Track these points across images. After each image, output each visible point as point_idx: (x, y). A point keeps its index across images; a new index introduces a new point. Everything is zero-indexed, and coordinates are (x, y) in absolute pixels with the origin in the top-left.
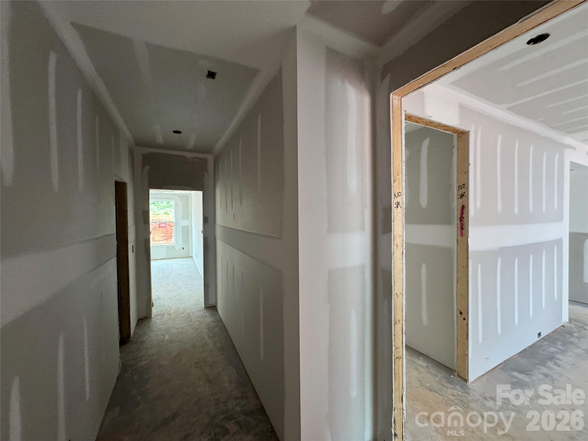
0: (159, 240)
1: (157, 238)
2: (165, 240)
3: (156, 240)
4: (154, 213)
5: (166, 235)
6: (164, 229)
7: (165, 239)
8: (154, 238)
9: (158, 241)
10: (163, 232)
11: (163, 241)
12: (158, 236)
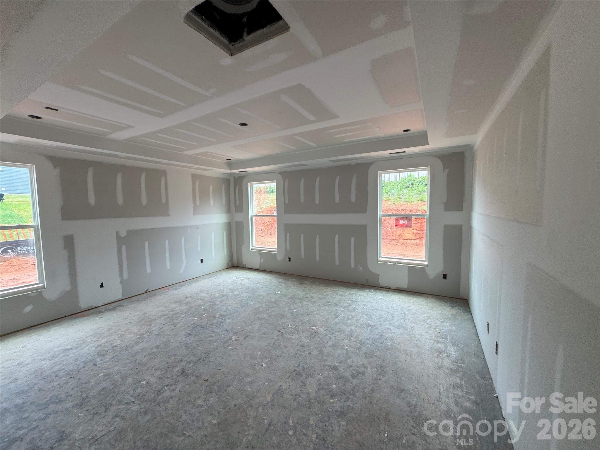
0: (410, 238)
1: (407, 235)
2: (418, 239)
3: (406, 238)
4: (406, 200)
5: (419, 232)
6: (418, 223)
7: (418, 237)
8: (403, 235)
9: (408, 240)
10: (416, 227)
11: (416, 241)
12: (409, 232)
